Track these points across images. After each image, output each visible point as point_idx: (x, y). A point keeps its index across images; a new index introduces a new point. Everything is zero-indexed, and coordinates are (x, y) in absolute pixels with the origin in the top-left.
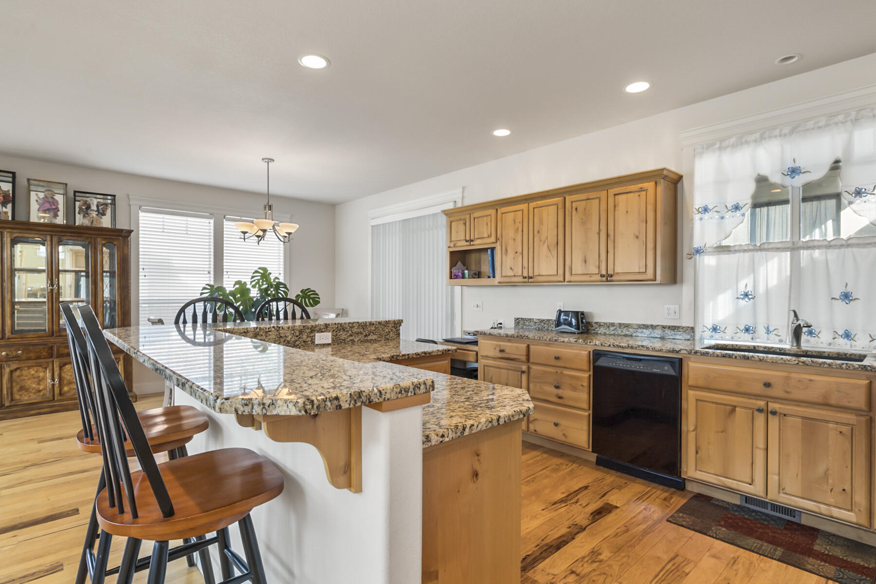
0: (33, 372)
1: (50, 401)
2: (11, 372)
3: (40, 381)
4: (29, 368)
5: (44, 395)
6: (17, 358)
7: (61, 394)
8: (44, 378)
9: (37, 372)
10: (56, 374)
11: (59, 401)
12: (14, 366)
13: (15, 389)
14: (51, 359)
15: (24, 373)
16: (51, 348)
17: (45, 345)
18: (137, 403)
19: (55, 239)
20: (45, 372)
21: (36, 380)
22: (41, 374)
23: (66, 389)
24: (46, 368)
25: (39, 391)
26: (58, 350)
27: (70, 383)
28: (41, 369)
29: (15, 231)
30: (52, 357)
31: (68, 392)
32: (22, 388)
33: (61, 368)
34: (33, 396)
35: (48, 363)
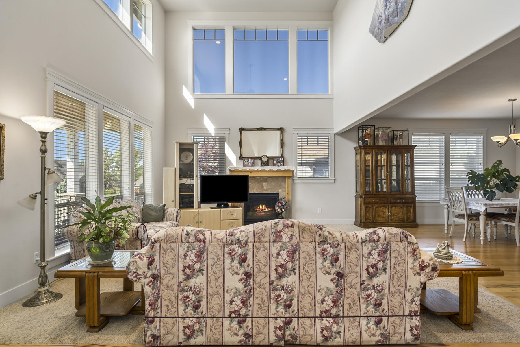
0: (382, 209)
1: (387, 222)
2: (376, 208)
3: (384, 213)
4: (381, 207)
5: (385, 219)
6: (377, 203)
7: (391, 220)
8: (385, 212)
9: (383, 209)
10: (389, 210)
11: (390, 222)
12: (377, 206)
13: (377, 215)
14: (388, 204)
15: (379, 209)
16: (388, 199)
17: (386, 198)
18: (419, 228)
19: (388, 152)
20: (386, 209)
21: (383, 212)
22: (384, 210)
23: (393, 218)
24: (386, 208)
25: (384, 217)
26: (390, 200)
27: (394, 215)
28: (384, 208)
29: (376, 150)
30: (388, 203)
31: (393, 219)
32: (379, 216)
33: (391, 208)
34: (382, 219)
35: (387, 205)
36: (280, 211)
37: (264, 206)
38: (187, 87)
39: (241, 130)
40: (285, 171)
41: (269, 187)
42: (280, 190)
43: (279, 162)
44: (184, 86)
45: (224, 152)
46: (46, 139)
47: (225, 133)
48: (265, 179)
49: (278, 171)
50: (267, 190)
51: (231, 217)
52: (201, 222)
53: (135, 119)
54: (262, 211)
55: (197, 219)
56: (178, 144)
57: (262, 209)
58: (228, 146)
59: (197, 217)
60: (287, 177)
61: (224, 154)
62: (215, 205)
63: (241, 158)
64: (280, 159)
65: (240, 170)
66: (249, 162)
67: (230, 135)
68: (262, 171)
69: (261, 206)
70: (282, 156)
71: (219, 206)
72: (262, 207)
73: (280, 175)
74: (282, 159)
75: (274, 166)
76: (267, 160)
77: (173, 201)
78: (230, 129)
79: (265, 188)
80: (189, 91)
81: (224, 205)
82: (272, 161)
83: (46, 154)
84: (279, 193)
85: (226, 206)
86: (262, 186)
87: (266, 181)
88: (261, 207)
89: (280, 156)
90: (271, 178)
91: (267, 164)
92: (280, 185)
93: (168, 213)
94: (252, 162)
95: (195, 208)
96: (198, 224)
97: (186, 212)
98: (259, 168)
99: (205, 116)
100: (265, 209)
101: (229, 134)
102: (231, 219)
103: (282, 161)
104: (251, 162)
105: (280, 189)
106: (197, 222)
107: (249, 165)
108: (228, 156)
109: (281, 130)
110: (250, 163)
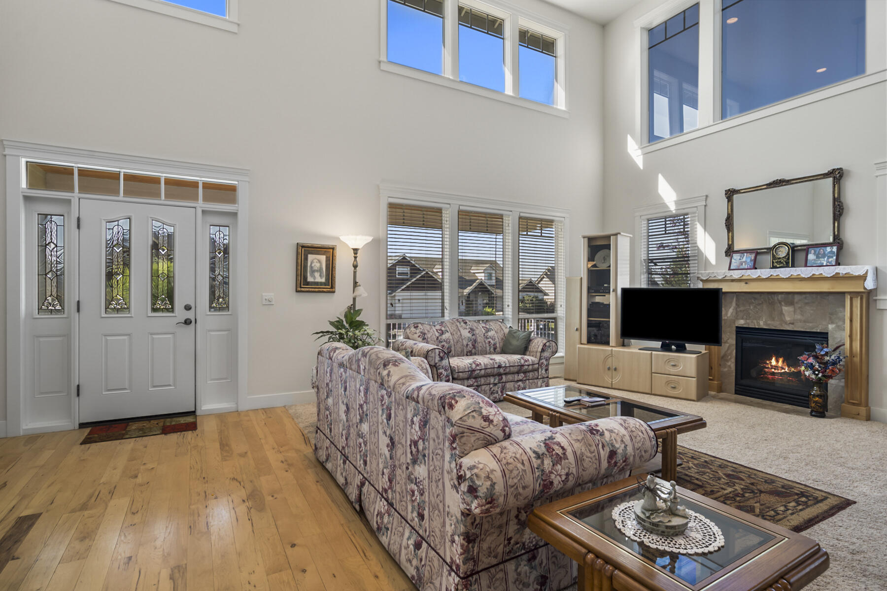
36: (813, 376)
37: (781, 360)
38: (633, 137)
39: (730, 194)
40: (836, 277)
41: (799, 317)
42: (831, 327)
43: (824, 256)
44: (629, 136)
45: (696, 243)
46: (358, 255)
47: (696, 207)
48: (789, 297)
49: (813, 279)
50: (793, 324)
51: (673, 370)
52: (615, 369)
53: (521, 211)
54: (776, 371)
55: (609, 363)
56: (586, 240)
57: (776, 367)
58: (703, 230)
59: (610, 360)
60: (850, 293)
61: (696, 248)
62: (658, 344)
63: (730, 251)
64: (828, 249)
65: (720, 278)
66: (744, 259)
67: (707, 207)
68: (769, 279)
69: (774, 359)
70: (838, 241)
71: (666, 348)
72: (777, 361)
73: (825, 287)
74: (835, 249)
75: (806, 266)
76: (788, 254)
77: (577, 330)
78: (707, 196)
79: (788, 319)
80: (636, 143)
81: (677, 346)
82: (803, 254)
83: (357, 268)
84: (827, 333)
85: (681, 349)
86: (781, 313)
87: (791, 303)
88: (774, 362)
89: (831, 240)
90: (804, 296)
91: (787, 263)
92: (831, 314)
93: (534, 344)
94: (751, 260)
95: (610, 345)
96: (610, 372)
97: (593, 349)
98: (765, 273)
99: (660, 177)
100: (782, 368)
101: (705, 206)
102: (671, 373)
103: (831, 252)
104: (749, 260)
105: (832, 323)
106: (609, 369)
107: (741, 267)
108: (703, 251)
109: (837, 176)
110: (745, 262)
